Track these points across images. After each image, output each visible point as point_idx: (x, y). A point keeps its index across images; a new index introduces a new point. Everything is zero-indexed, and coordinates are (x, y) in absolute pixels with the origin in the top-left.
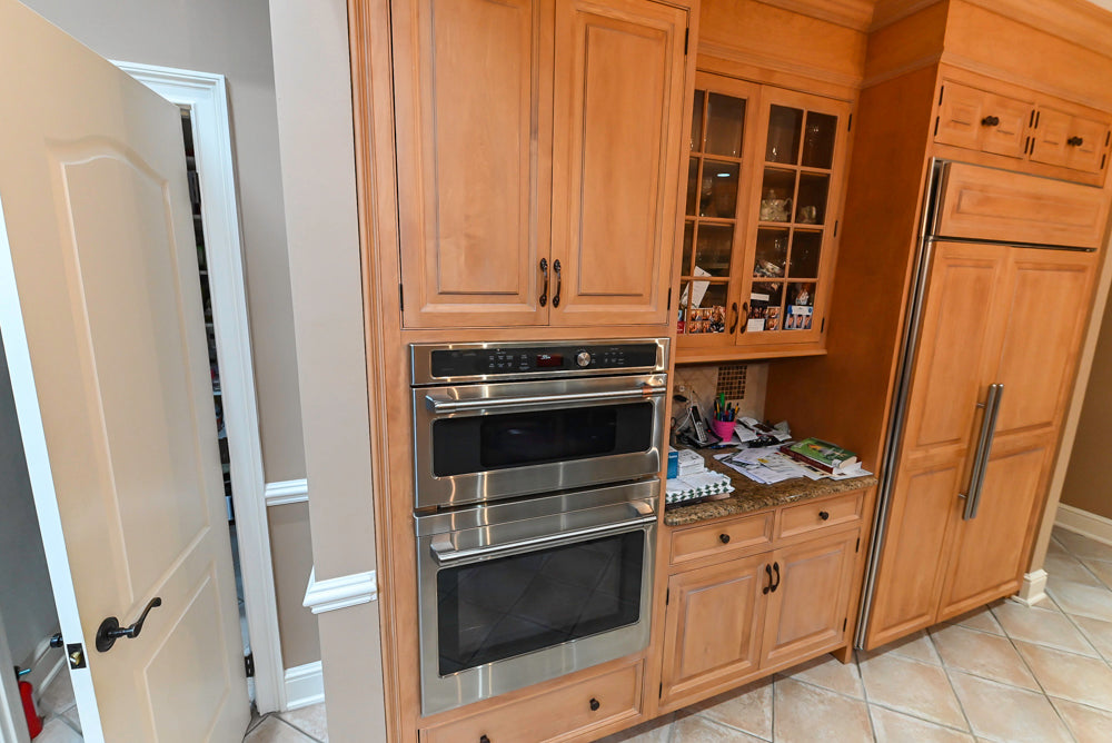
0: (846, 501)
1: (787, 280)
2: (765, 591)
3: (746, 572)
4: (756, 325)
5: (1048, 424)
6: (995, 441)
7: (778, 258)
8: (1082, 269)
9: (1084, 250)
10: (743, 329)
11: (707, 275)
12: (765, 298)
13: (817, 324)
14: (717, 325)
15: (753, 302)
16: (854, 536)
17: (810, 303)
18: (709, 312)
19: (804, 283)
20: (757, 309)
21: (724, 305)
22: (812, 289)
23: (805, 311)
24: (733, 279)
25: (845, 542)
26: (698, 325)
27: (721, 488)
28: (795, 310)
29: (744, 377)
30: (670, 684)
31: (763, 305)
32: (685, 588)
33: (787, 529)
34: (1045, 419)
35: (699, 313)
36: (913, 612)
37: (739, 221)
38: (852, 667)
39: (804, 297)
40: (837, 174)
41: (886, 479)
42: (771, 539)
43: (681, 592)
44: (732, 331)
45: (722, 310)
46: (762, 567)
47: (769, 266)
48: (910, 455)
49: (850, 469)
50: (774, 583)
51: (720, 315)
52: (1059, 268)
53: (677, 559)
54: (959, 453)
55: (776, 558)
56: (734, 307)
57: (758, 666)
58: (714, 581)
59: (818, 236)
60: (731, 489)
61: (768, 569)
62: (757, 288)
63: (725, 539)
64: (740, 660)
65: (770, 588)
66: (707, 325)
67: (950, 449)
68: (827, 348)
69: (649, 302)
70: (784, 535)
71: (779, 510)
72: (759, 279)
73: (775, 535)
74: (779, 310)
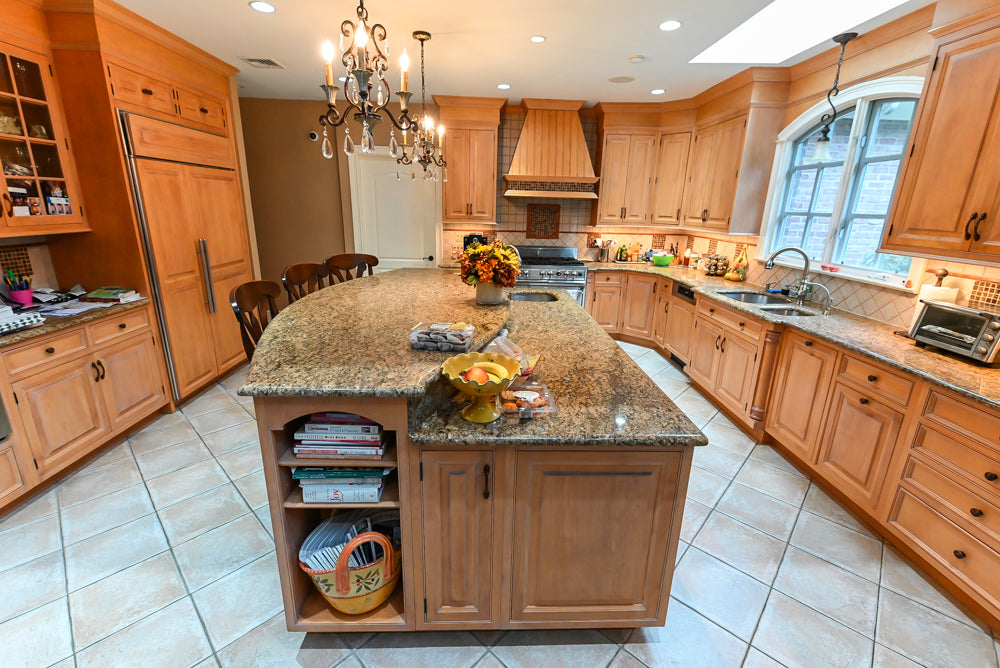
0: (135, 316)
1: (37, 178)
2: (97, 380)
3: (77, 371)
4: (21, 211)
5: (242, 261)
6: (213, 272)
7: (25, 162)
8: (231, 180)
9: (229, 169)
10: (11, 214)
12: (24, 191)
13: (76, 211)
15: (11, 193)
16: (149, 335)
17: (64, 195)
19: (54, 182)
20: (18, 199)
22: (62, 186)
23: (63, 201)
25: (144, 340)
27: (35, 321)
29: (28, 258)
30: (42, 458)
32: (29, 390)
33: (97, 339)
34: (239, 258)
36: (203, 371)
38: (179, 413)
39: (57, 191)
40: (53, 104)
41: (157, 300)
42: (88, 346)
43: (27, 394)
44: (1, 215)
46: (89, 365)
47: (17, 167)
48: (165, 282)
49: (132, 297)
50: (101, 374)
52: (217, 178)
53: (13, 372)
54: (196, 278)
55: (96, 357)
57: (110, 428)
58: (52, 380)
59: (53, 148)
60: (43, 319)
61: (93, 365)
62: (11, 183)
63: (50, 351)
64: (95, 428)
65: (99, 377)
67: (190, 277)
68: (91, 227)
70: (97, 342)
71: (87, 326)
72: (10, 176)
73: (91, 343)
74: (39, 200)
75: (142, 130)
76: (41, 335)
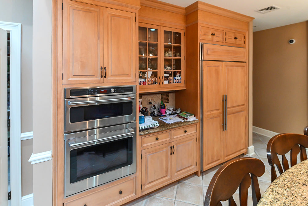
0: (192, 127)
1: (173, 71)
2: (171, 154)
3: (165, 149)
4: (166, 82)
5: (244, 105)
7: (170, 66)
9: (243, 62)
10: (162, 83)
11: (151, 70)
12: (168, 75)
13: (183, 82)
14: (155, 82)
15: (164, 76)
16: (195, 137)
17: (180, 76)
18: (153, 79)
19: (178, 72)
20: (166, 78)
21: (157, 77)
22: (180, 73)
23: (179, 78)
24: (158, 71)
25: (193, 139)
26: (150, 82)
27: (156, 125)
28: (176, 78)
29: (169, 97)
30: (144, 185)
31: (168, 77)
33: (175, 135)
34: (242, 104)
35: (150, 80)
36: (216, 159)
37: (159, 57)
39: (178, 75)
40: (183, 45)
41: (201, 121)
42: (171, 139)
43: (146, 155)
44: (159, 84)
45: (156, 78)
47: (168, 67)
49: (192, 118)
50: (173, 151)
51: (156, 80)
53: (144, 145)
54: (220, 113)
55: (173, 144)
56: (159, 78)
57: (171, 178)
59: (180, 60)
60: (158, 125)
61: (171, 148)
62: (165, 73)
63: (157, 139)
66: (152, 82)
67: (217, 112)
68: (186, 87)
69: (130, 77)
70: (175, 137)
71: (172, 130)
72: (165, 71)
73: (172, 137)
74: (172, 78)
75: (208, 49)
76: (155, 132)
